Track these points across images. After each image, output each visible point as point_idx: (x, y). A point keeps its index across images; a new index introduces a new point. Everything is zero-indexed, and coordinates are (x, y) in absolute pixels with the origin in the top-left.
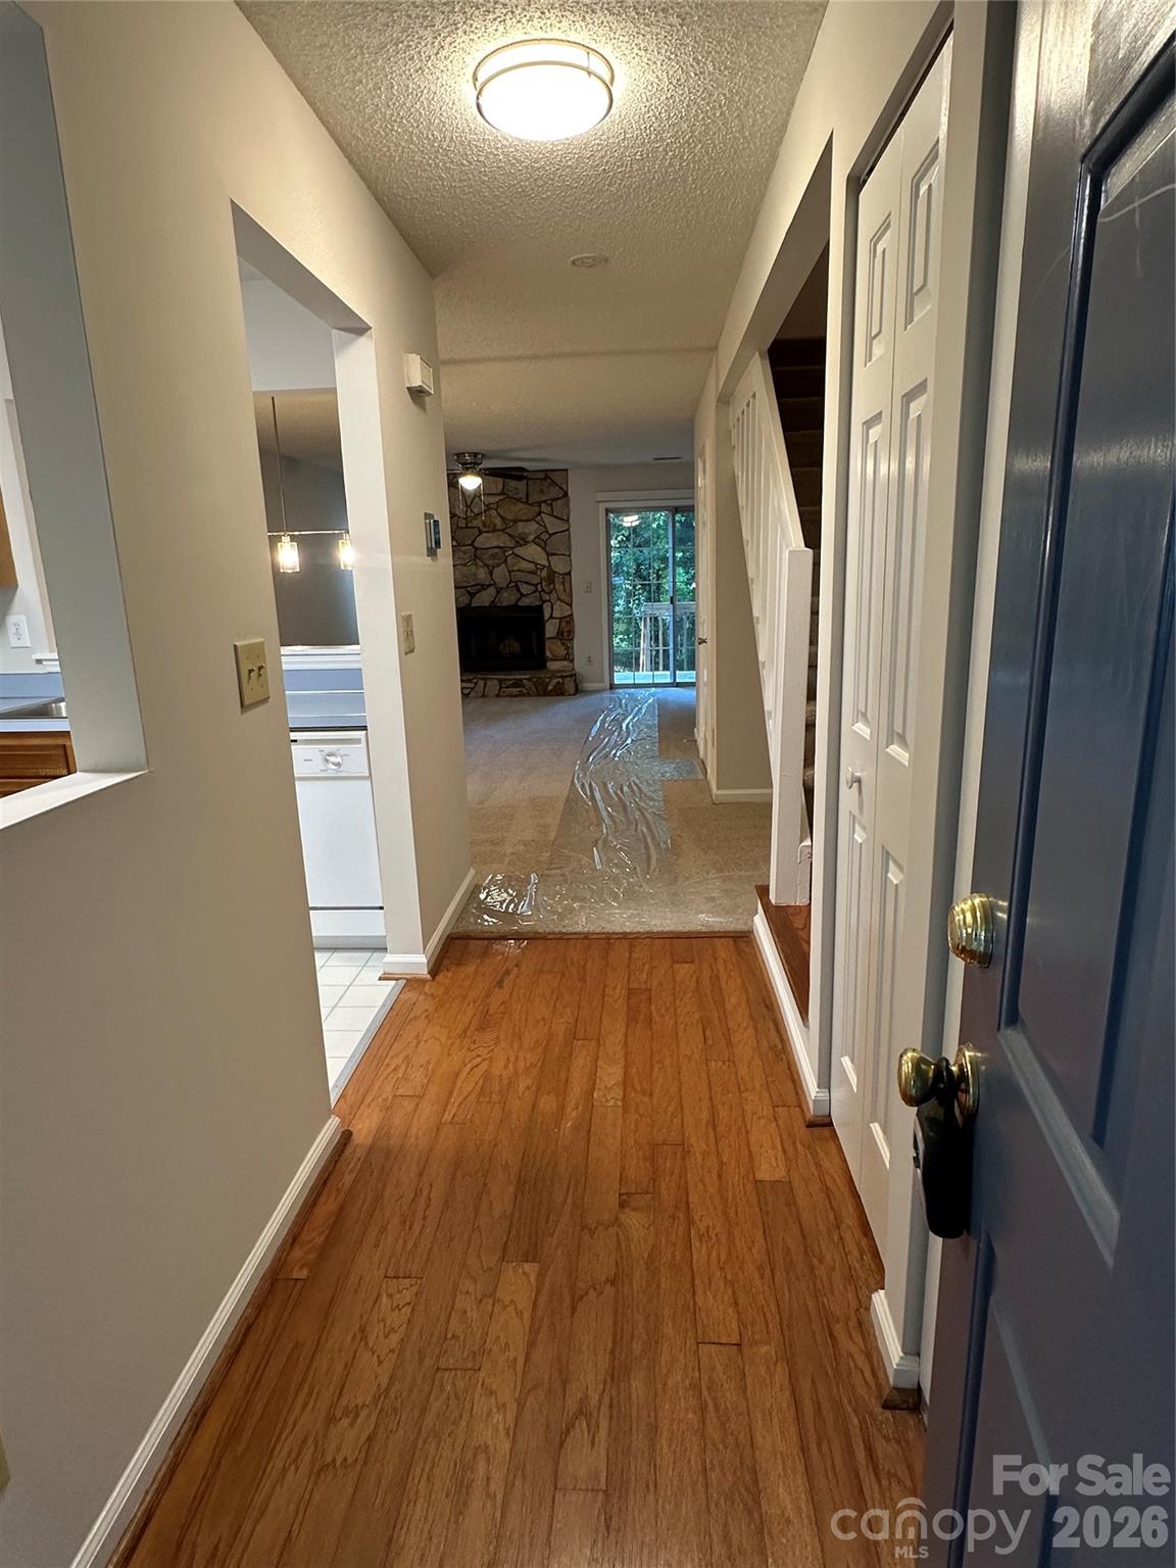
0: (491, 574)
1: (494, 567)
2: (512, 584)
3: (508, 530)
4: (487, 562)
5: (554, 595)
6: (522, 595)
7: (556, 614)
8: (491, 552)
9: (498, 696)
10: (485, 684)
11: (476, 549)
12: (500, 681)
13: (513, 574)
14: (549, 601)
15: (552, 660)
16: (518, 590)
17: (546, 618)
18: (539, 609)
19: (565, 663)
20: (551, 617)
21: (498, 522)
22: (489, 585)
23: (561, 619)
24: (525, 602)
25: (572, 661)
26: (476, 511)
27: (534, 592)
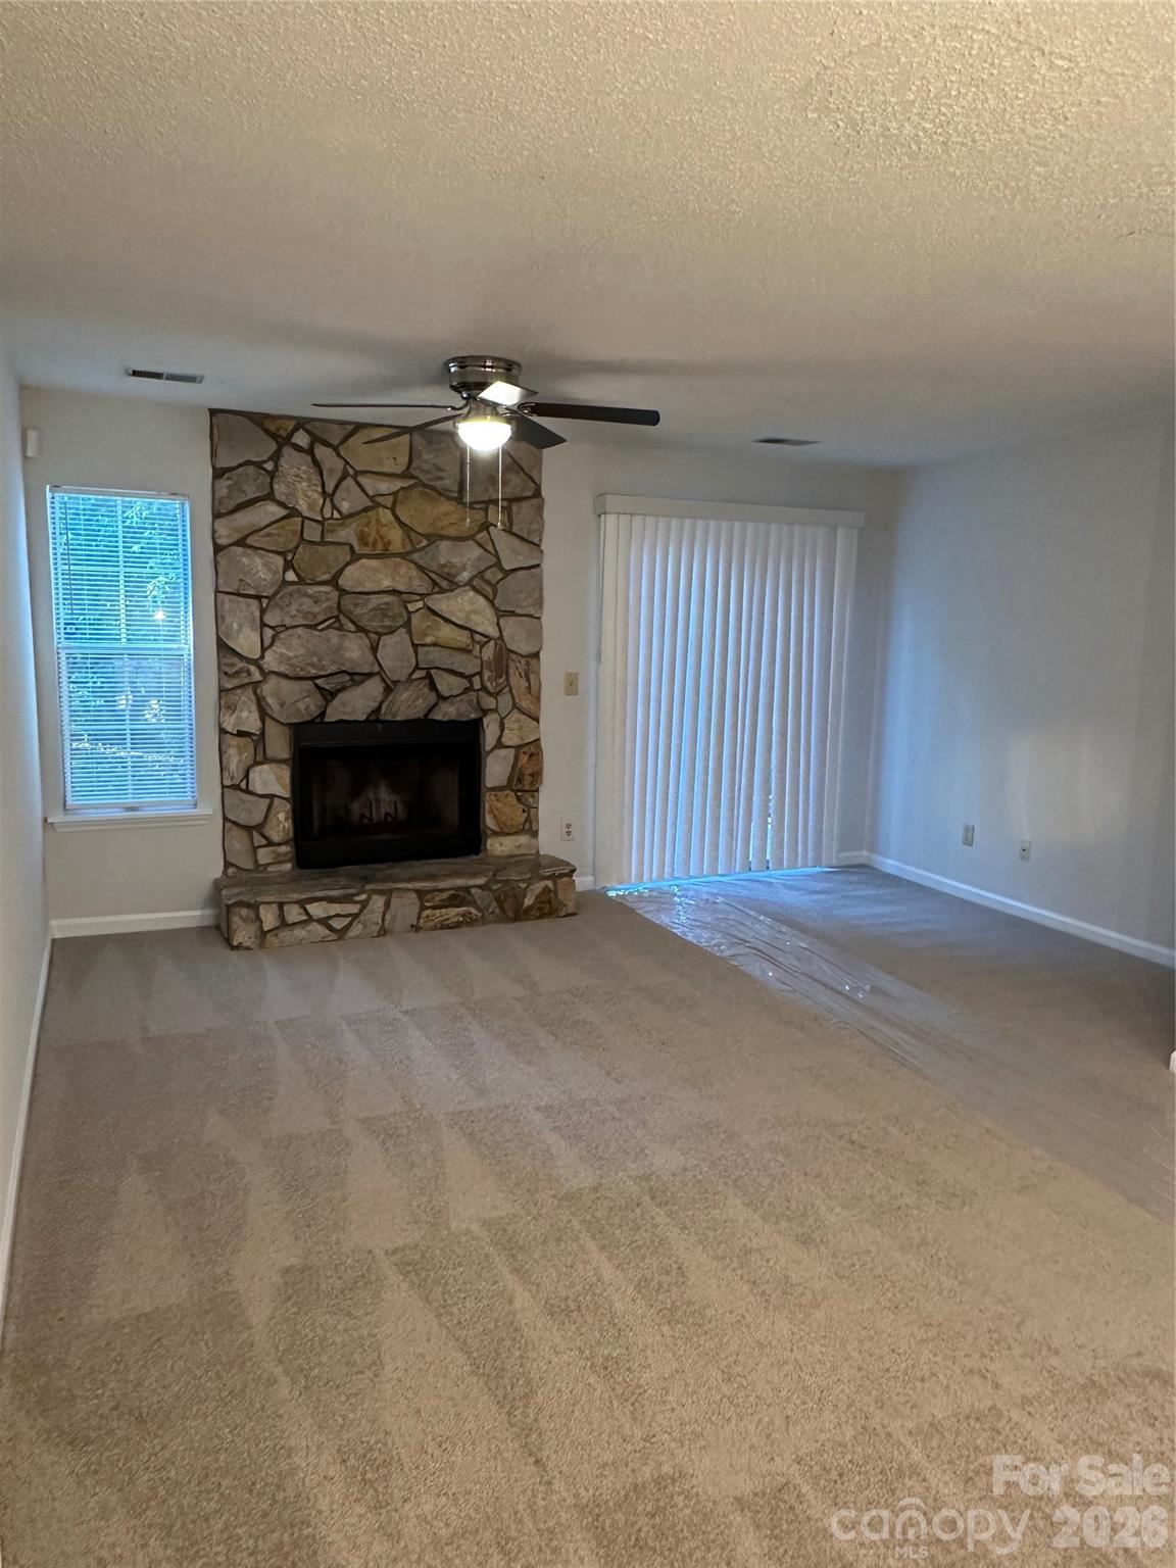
0: (374, 649)
1: (380, 635)
2: (418, 674)
3: (415, 556)
4: (364, 623)
5: (505, 701)
6: (442, 698)
7: (510, 738)
8: (375, 600)
9: (416, 928)
10: (387, 905)
11: (342, 592)
12: (420, 893)
13: (420, 649)
14: (495, 710)
15: (496, 834)
16: (433, 687)
17: (488, 748)
18: (474, 728)
19: (523, 839)
20: (500, 745)
21: (395, 535)
22: (370, 675)
23: (518, 748)
24: (447, 712)
25: (535, 834)
26: (345, 507)
27: (467, 690)
